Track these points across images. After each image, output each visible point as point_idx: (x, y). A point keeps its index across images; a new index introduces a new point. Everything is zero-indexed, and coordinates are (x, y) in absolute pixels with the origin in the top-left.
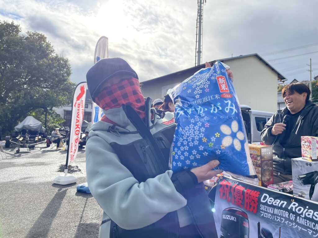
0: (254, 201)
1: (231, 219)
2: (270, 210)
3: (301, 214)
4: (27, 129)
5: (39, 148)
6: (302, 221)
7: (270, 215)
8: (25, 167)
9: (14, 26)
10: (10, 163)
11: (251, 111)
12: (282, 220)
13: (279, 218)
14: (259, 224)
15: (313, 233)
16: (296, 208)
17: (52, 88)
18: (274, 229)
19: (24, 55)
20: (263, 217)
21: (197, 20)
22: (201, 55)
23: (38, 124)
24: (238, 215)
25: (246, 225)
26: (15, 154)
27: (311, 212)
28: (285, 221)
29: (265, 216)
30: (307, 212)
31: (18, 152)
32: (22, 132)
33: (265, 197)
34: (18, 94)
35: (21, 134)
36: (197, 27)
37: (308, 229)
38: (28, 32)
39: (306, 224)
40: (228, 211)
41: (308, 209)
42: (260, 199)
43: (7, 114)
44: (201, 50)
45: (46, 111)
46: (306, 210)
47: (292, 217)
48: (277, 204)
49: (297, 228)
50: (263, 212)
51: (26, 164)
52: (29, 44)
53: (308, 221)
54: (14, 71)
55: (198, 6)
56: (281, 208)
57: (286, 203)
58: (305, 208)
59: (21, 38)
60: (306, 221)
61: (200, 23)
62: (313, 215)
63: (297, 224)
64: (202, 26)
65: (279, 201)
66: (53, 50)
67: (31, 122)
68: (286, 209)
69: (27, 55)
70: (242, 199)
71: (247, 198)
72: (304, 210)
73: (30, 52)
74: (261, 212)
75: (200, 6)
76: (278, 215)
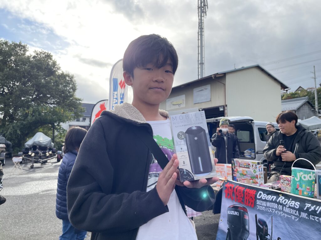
0: (251, 197)
1: (234, 214)
2: (264, 204)
3: (286, 205)
4: (38, 145)
5: (50, 163)
6: (287, 210)
7: (264, 207)
8: (43, 181)
9: (22, 46)
10: (28, 178)
11: (254, 122)
12: (273, 211)
13: (271, 209)
14: (256, 216)
15: (295, 218)
16: (282, 200)
17: (58, 103)
18: (268, 218)
19: (32, 74)
20: (259, 209)
21: (198, 33)
22: (204, 67)
23: (47, 140)
24: (240, 210)
25: (247, 218)
26: (30, 169)
27: (293, 203)
28: (275, 211)
29: (260, 209)
30: (290, 202)
31: (32, 167)
32: (32, 148)
33: (261, 194)
34: (27, 111)
35: (32, 150)
36: (198, 40)
37: (292, 216)
38: (35, 51)
39: (290, 212)
40: (232, 207)
41: (291, 201)
42: (256, 196)
43: (16, 131)
44: (203, 61)
45: (54, 127)
46: (290, 201)
47: (280, 207)
48: (269, 199)
49: (284, 216)
50: (259, 206)
51: (43, 178)
52: (37, 63)
53: (291, 209)
54: (23, 89)
55: (199, 20)
56: (272, 201)
57: (275, 197)
58: (289, 200)
59: (29, 57)
60: (290, 210)
61: (201, 35)
62: (295, 205)
63: (284, 212)
64: (203, 38)
65: (270, 196)
66: (60, 68)
67: (41, 138)
68: (275, 202)
69: (35, 73)
70: (242, 197)
71: (247, 196)
72: (289, 201)
73: (38, 70)
74: (257, 206)
75: (201, 19)
76: (269, 207)
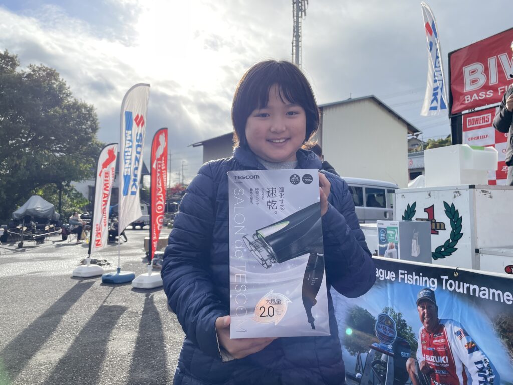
4: (32, 214)
5: (51, 242)
9: (8, 57)
17: (68, 151)
21: (292, 43)
23: (47, 207)
26: (17, 248)
31: (20, 246)
32: (24, 220)
34: (17, 163)
36: (292, 54)
38: (31, 66)
45: (60, 187)
52: (32, 85)
55: (294, 22)
59: (20, 76)
61: (297, 46)
64: (300, 52)
69: (29, 101)
73: (33, 97)
75: (297, 22)
